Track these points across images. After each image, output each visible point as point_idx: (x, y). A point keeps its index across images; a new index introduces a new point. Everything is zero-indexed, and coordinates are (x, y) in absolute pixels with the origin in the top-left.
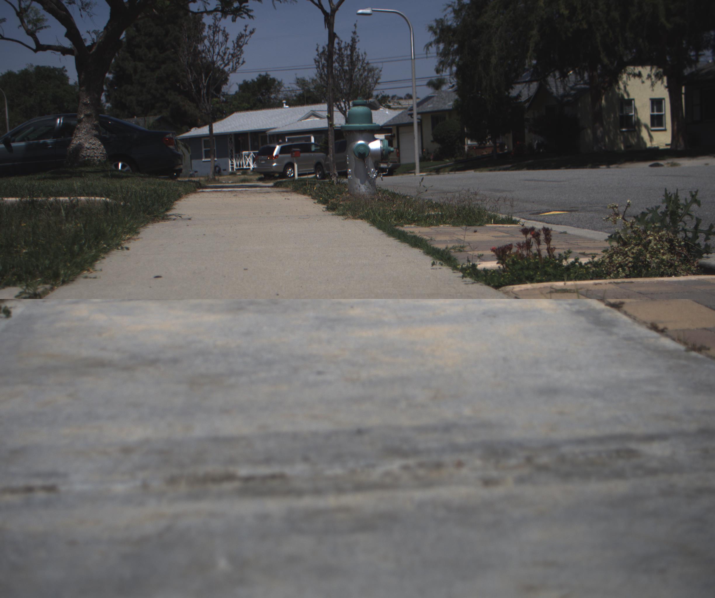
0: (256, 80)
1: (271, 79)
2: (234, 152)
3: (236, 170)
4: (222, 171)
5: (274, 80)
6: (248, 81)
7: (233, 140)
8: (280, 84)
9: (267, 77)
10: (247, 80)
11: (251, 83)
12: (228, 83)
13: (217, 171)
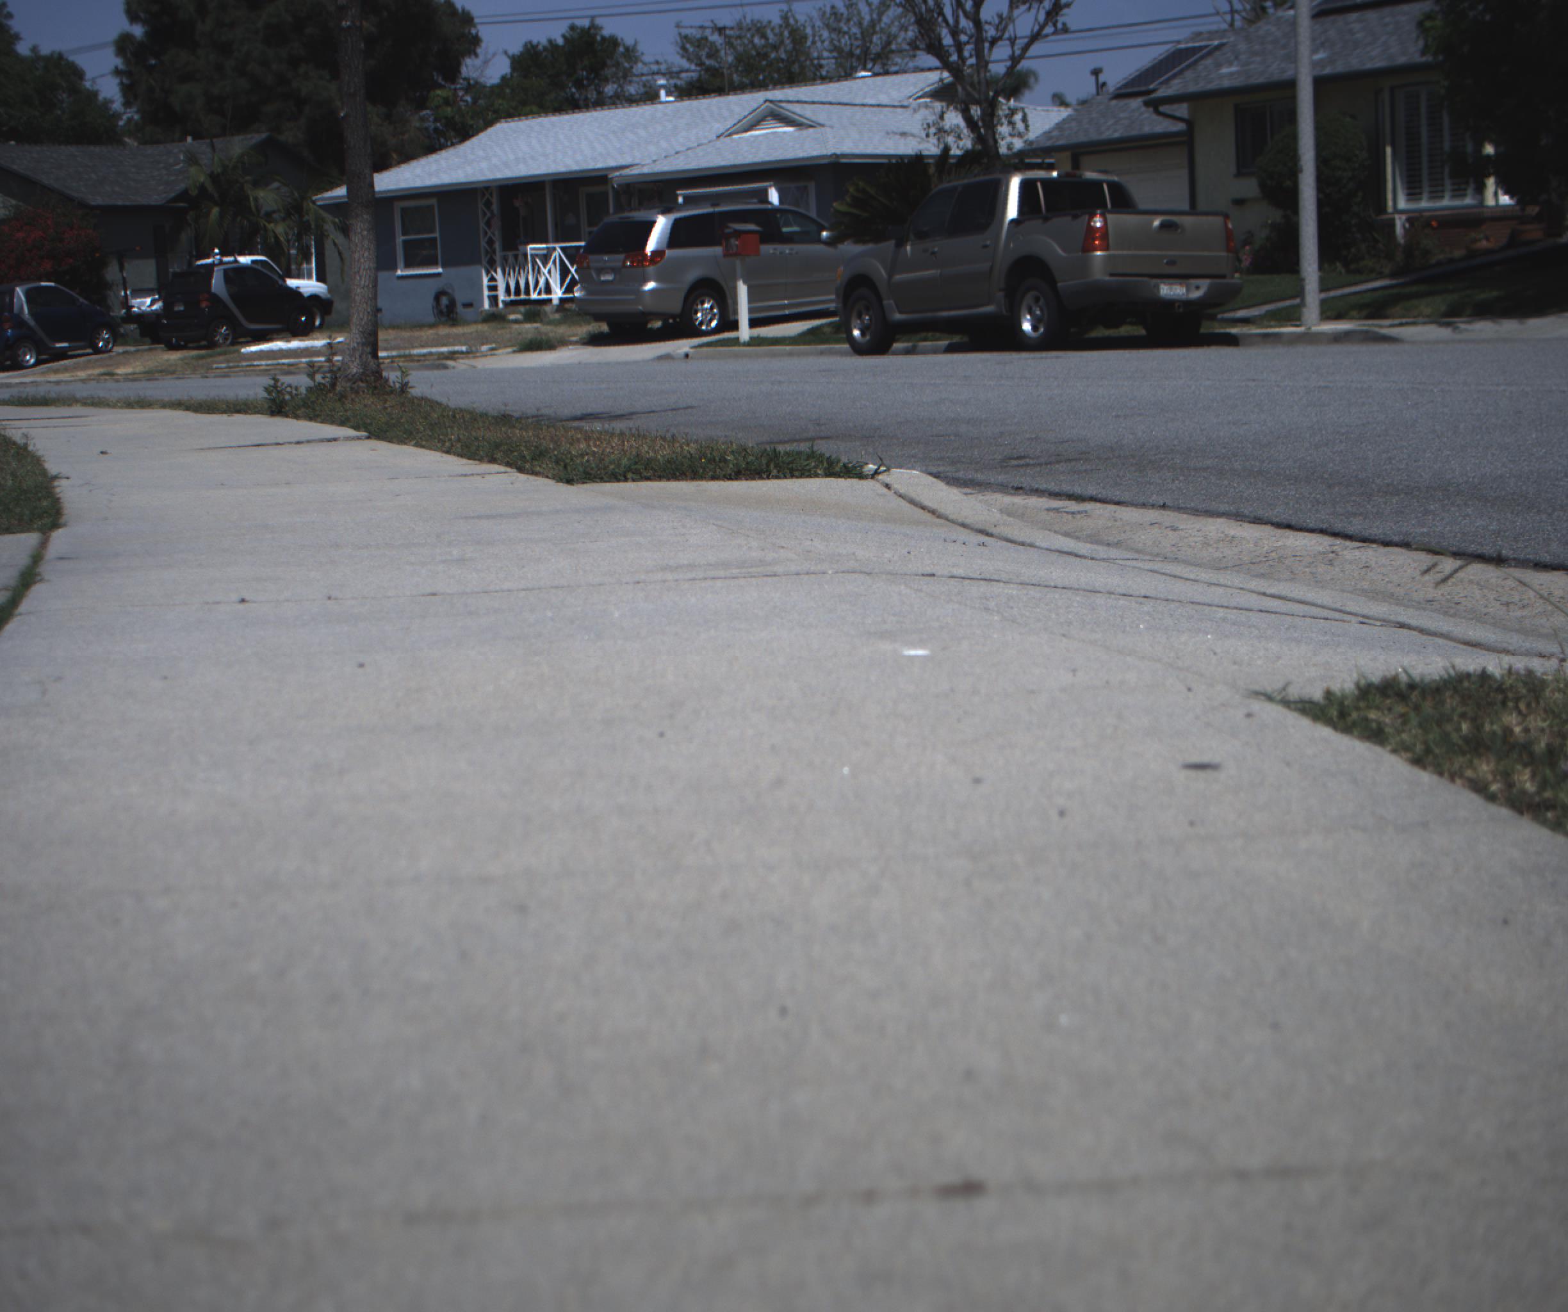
0: (560, 41)
1: (603, 39)
2: (497, 246)
3: (508, 304)
4: (460, 309)
5: (613, 42)
6: (537, 45)
7: (495, 207)
8: (631, 54)
9: (592, 31)
10: (535, 42)
11: (545, 49)
12: (479, 50)
13: (443, 307)
